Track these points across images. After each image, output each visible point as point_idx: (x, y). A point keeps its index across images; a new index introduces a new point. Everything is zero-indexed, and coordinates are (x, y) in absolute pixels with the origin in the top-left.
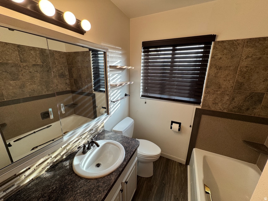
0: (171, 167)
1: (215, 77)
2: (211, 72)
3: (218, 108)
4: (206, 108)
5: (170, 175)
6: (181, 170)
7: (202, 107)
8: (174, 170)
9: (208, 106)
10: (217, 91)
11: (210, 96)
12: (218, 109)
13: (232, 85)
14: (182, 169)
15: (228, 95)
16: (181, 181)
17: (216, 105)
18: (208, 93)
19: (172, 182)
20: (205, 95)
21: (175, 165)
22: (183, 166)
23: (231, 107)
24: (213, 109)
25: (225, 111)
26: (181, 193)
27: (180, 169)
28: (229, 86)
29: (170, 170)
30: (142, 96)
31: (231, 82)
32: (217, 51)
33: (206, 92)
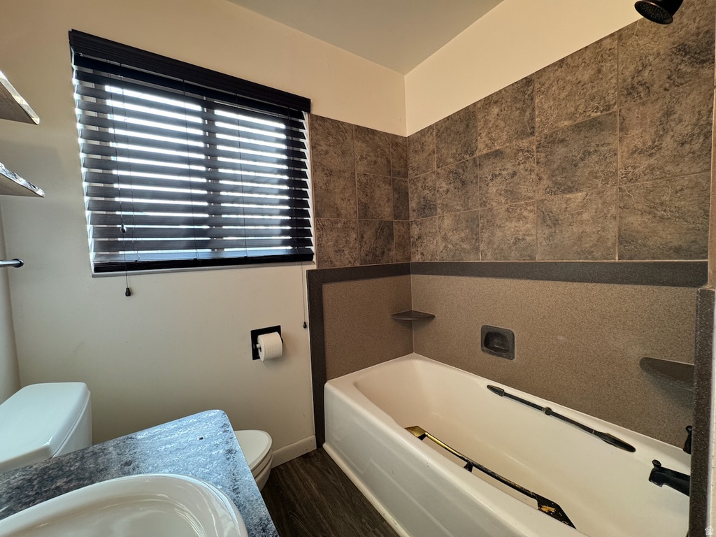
0: (292, 487)
1: (327, 190)
2: (317, 180)
3: (346, 260)
4: (326, 267)
5: (305, 510)
6: (318, 469)
7: (318, 265)
8: (304, 486)
9: (329, 260)
10: (336, 223)
11: (326, 235)
12: (347, 262)
13: (355, 209)
14: (318, 464)
15: (353, 229)
16: (339, 492)
17: (341, 255)
18: (322, 229)
19: (324, 521)
20: (317, 234)
21: (296, 472)
22: (315, 454)
23: (363, 254)
24: (338, 265)
25: (358, 265)
26: (361, 520)
27: (314, 469)
28: (352, 212)
29: (294, 496)
30: (99, 268)
31: (352, 202)
32: (317, 134)
33: (318, 226)
